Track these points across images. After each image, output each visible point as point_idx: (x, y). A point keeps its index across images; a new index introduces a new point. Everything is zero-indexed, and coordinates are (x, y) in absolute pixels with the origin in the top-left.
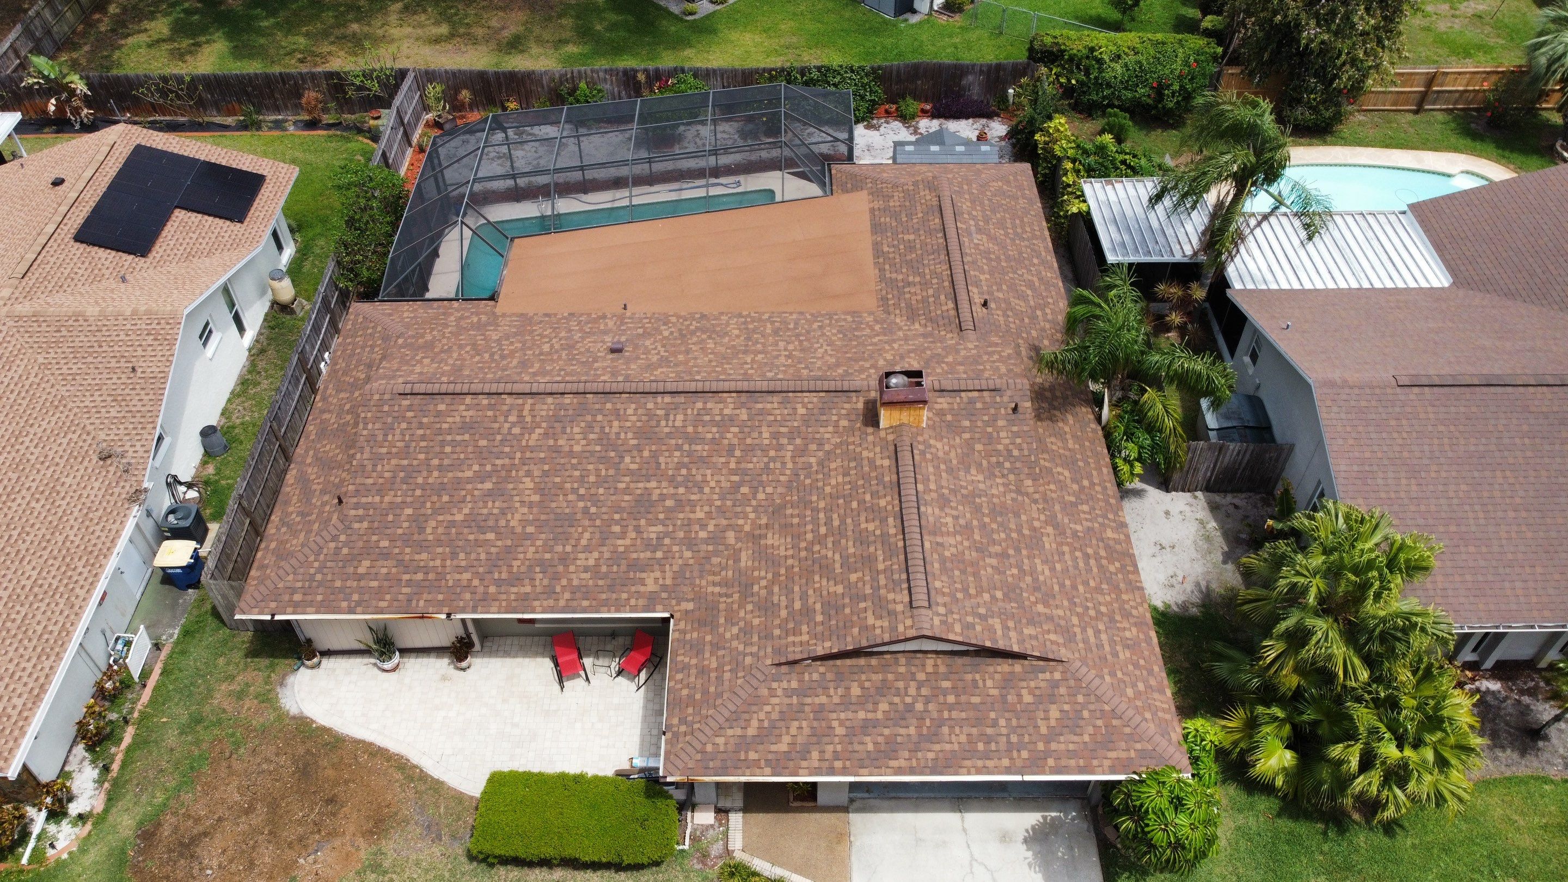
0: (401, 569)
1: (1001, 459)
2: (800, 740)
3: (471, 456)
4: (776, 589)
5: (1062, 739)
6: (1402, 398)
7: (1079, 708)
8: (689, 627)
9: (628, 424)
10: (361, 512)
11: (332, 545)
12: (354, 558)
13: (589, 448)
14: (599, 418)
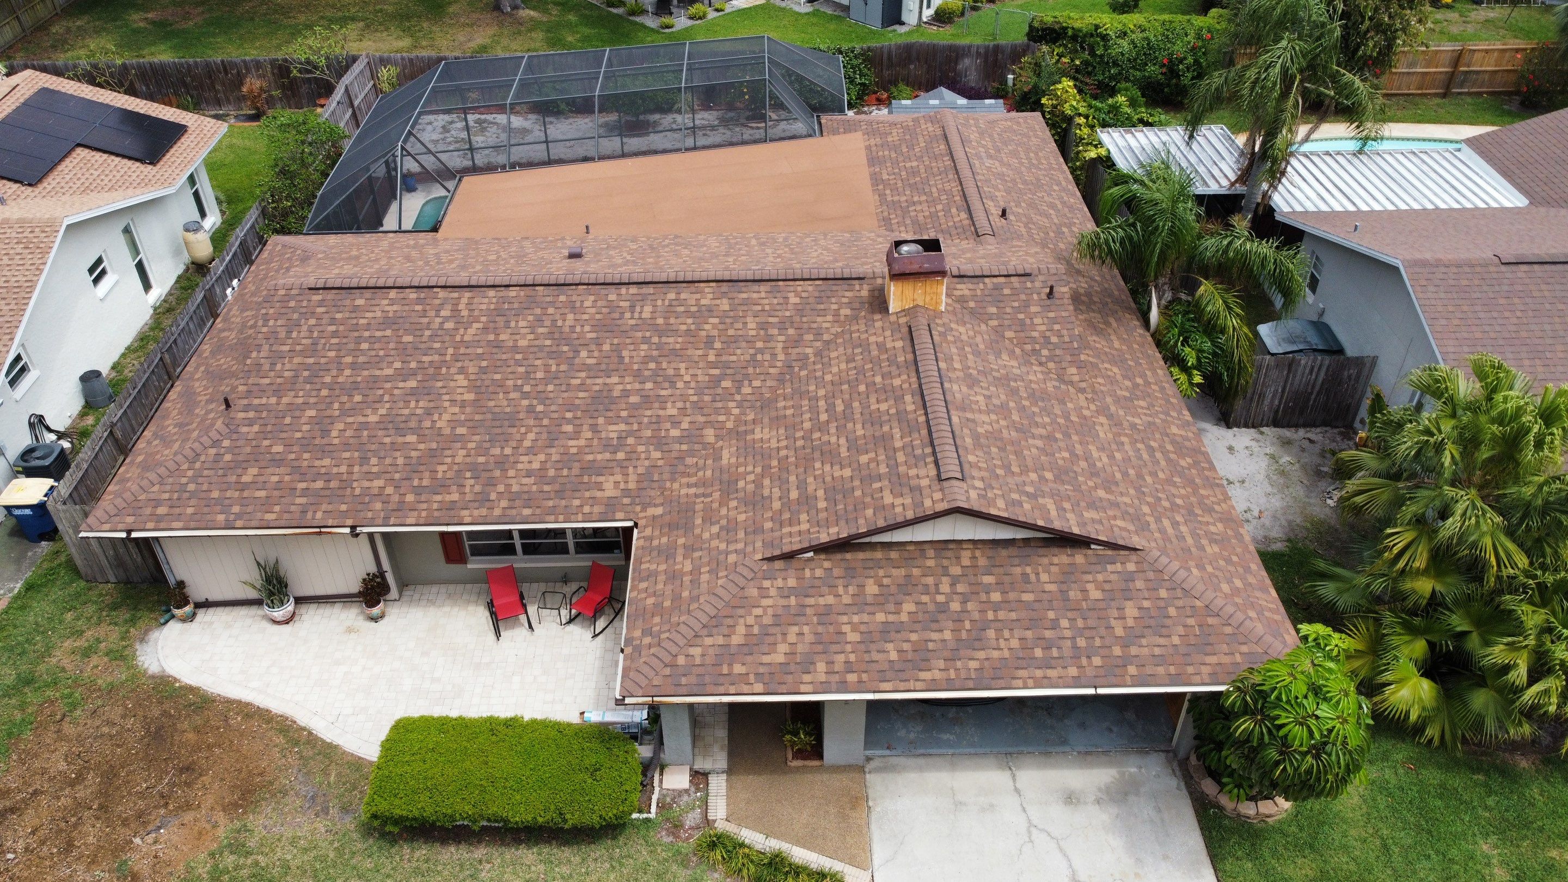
0: (297, 477)
1: (1037, 347)
2: (800, 648)
3: (392, 353)
4: (767, 482)
5: (1144, 642)
6: (1508, 275)
7: (1162, 604)
8: (657, 533)
9: (586, 317)
10: (251, 414)
11: (213, 451)
12: (240, 465)
13: (537, 343)
14: (551, 311)
